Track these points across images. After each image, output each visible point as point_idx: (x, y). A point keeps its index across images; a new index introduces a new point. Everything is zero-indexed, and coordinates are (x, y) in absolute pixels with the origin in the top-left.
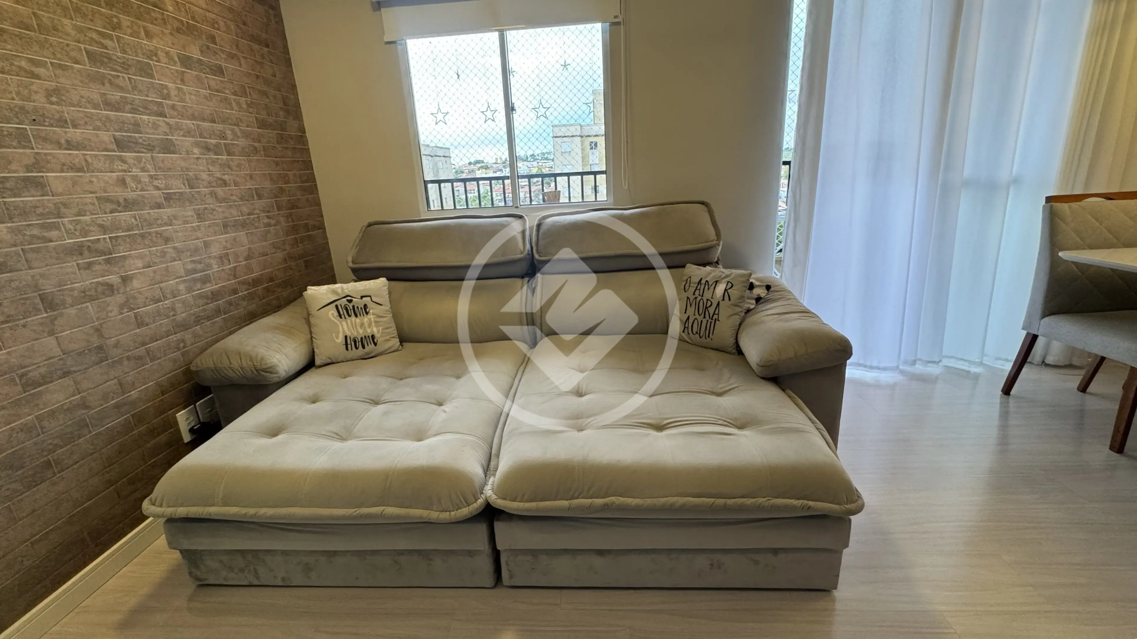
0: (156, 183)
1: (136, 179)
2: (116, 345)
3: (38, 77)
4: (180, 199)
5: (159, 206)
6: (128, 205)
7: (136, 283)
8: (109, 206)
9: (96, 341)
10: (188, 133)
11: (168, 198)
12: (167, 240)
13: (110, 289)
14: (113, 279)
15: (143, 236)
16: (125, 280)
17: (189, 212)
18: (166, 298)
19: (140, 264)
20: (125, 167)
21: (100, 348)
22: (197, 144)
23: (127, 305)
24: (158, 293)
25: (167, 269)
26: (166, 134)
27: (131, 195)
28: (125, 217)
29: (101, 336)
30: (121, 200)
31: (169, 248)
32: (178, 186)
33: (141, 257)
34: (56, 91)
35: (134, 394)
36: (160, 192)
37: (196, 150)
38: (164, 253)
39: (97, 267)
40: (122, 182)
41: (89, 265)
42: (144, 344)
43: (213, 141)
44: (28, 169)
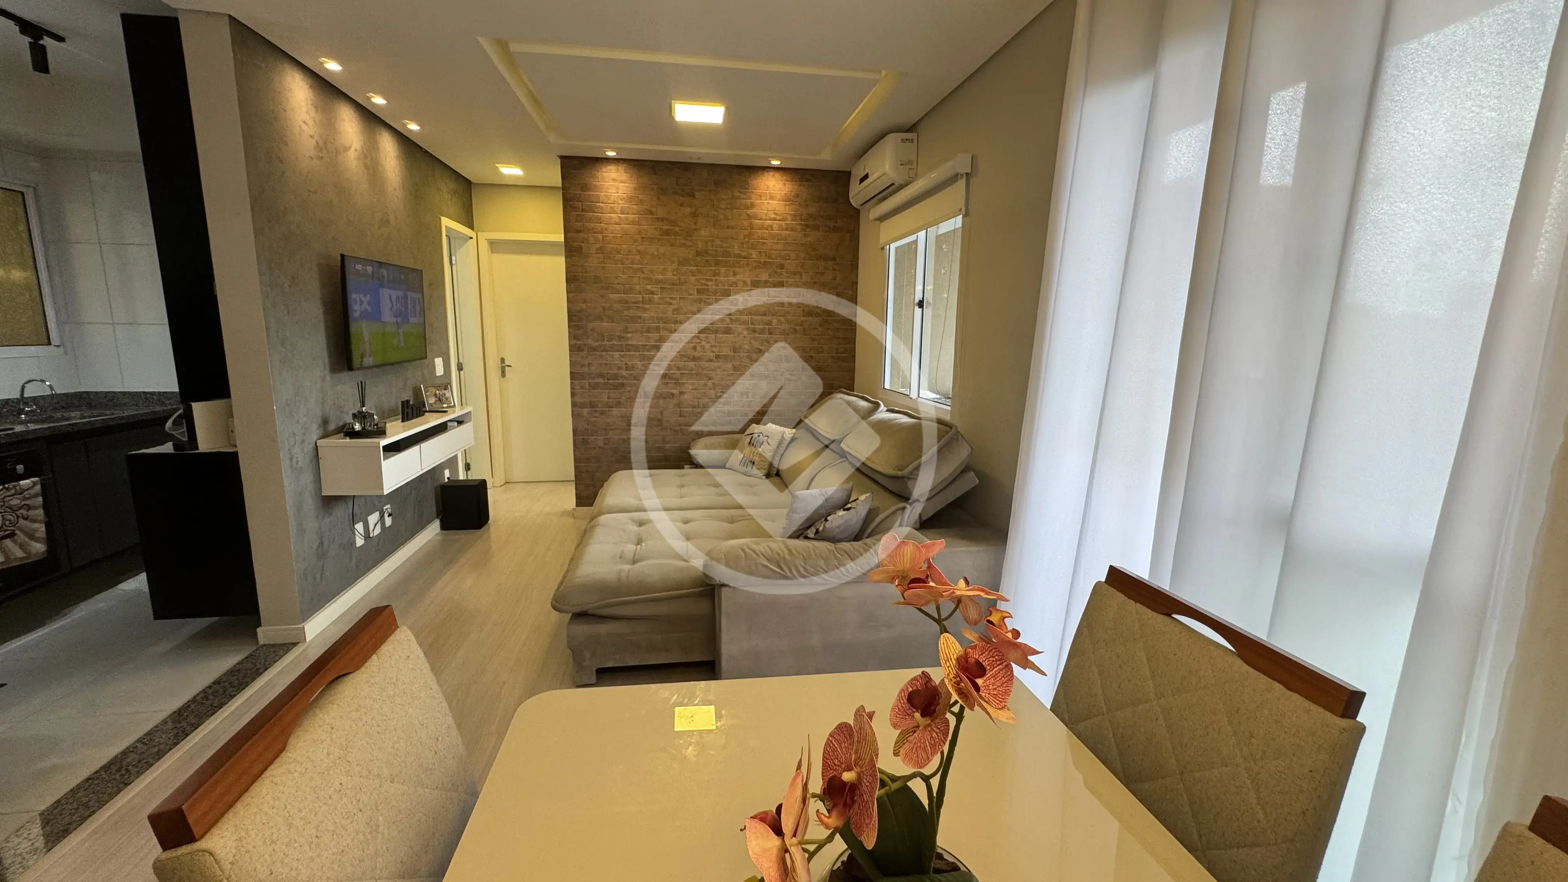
0: (714, 349)
1: (703, 347)
2: (668, 422)
3: (671, 304)
4: (726, 358)
5: (711, 360)
6: (694, 359)
7: (686, 396)
8: (685, 359)
9: (659, 416)
10: (744, 323)
11: (717, 357)
12: (710, 379)
13: (673, 394)
14: (676, 392)
15: (697, 374)
16: (681, 393)
17: (729, 365)
18: (699, 407)
19: (691, 387)
20: (699, 341)
21: (660, 420)
22: (747, 329)
23: (678, 405)
24: (696, 403)
25: (705, 393)
26: (728, 324)
27: (697, 354)
28: (691, 364)
29: (662, 415)
30: (691, 357)
31: (710, 383)
32: (726, 351)
33: (693, 384)
34: (677, 309)
35: (668, 446)
36: (714, 354)
37: (745, 333)
38: (706, 385)
39: (670, 385)
40: (695, 348)
41: (667, 383)
42: (680, 425)
43: (760, 327)
44: (656, 342)
